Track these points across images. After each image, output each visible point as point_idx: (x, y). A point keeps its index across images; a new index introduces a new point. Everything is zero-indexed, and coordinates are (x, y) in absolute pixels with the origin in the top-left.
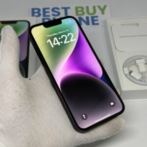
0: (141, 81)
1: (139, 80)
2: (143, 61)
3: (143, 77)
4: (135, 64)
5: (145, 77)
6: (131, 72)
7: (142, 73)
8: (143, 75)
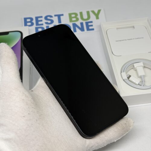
0: (141, 85)
1: (138, 84)
2: (141, 64)
3: (142, 82)
4: (133, 68)
5: (145, 81)
6: (130, 76)
7: (141, 77)
8: (142, 79)
